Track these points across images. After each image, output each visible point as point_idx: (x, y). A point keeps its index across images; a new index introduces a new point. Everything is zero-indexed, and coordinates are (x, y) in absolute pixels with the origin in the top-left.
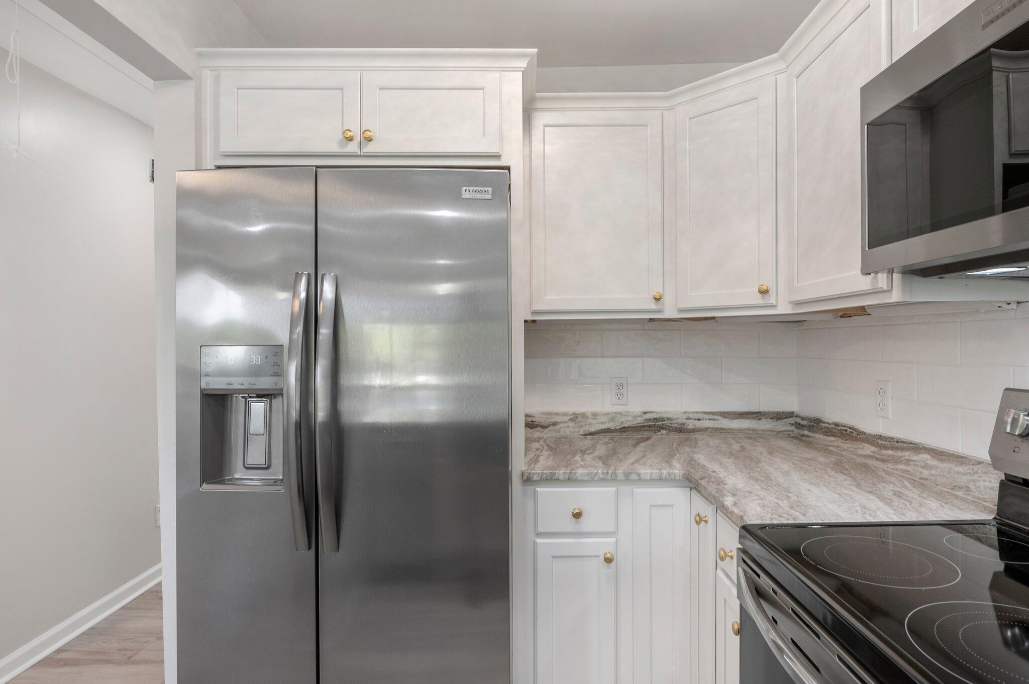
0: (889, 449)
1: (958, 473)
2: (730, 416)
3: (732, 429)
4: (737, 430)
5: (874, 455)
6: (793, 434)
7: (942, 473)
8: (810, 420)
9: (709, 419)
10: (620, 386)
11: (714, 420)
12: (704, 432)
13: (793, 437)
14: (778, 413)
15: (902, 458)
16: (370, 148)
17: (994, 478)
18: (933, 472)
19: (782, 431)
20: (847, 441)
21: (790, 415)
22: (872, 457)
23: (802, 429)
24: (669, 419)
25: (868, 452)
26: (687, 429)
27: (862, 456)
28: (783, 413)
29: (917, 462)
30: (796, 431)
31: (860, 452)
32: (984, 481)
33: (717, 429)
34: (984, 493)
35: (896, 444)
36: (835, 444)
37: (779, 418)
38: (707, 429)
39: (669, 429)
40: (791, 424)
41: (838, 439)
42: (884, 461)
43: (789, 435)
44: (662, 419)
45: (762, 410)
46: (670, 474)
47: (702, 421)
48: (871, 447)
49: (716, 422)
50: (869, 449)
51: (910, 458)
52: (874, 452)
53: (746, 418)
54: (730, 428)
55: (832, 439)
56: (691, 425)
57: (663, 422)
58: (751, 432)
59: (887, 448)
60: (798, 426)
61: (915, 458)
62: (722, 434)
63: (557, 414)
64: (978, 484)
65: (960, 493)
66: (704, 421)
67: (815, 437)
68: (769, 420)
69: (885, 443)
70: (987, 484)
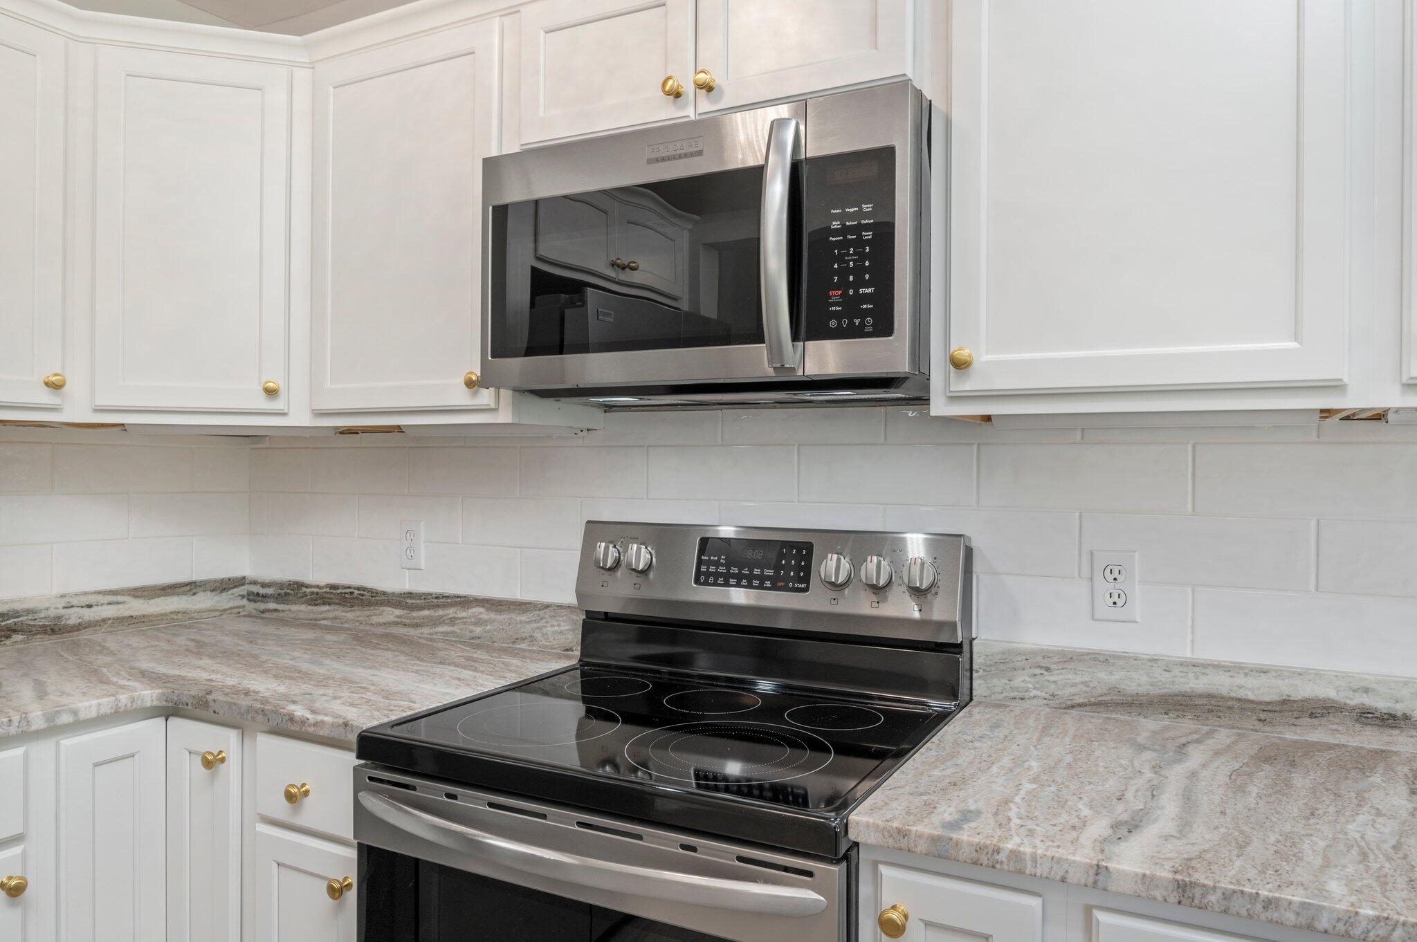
0: (425, 609)
1: (521, 622)
2: (146, 593)
3: (148, 616)
4: (157, 616)
5: (399, 620)
6: (244, 611)
7: (501, 627)
8: (281, 585)
9: (109, 604)
11: (118, 603)
12: (98, 628)
13: (245, 616)
14: (222, 581)
15: (444, 618)
17: (563, 620)
18: (489, 627)
19: (229, 609)
20: (353, 609)
21: (241, 582)
22: (396, 624)
23: (262, 602)
24: (28, 612)
25: (392, 618)
26: (65, 626)
27: (379, 624)
28: (230, 580)
29: (467, 618)
30: (250, 607)
31: (375, 620)
32: (553, 626)
33: (124, 618)
34: (552, 639)
35: (435, 601)
36: (331, 615)
37: (225, 589)
38: (105, 620)
39: (30, 631)
40: (241, 596)
41: (337, 607)
42: (415, 626)
43: (239, 613)
44: (16, 614)
45: (195, 577)
46: (133, 700)
47: (95, 608)
48: (394, 610)
49: (120, 606)
50: (391, 614)
51: (455, 615)
52: (399, 617)
53: (173, 594)
54: (146, 613)
55: (326, 608)
56: (73, 617)
57: (15, 620)
58: (180, 616)
59: (421, 608)
60: (254, 597)
61: (464, 614)
62: (131, 626)
64: (544, 631)
65: (523, 646)
66: (99, 608)
67: (290, 610)
68: (209, 593)
69: (418, 601)
70: (556, 628)
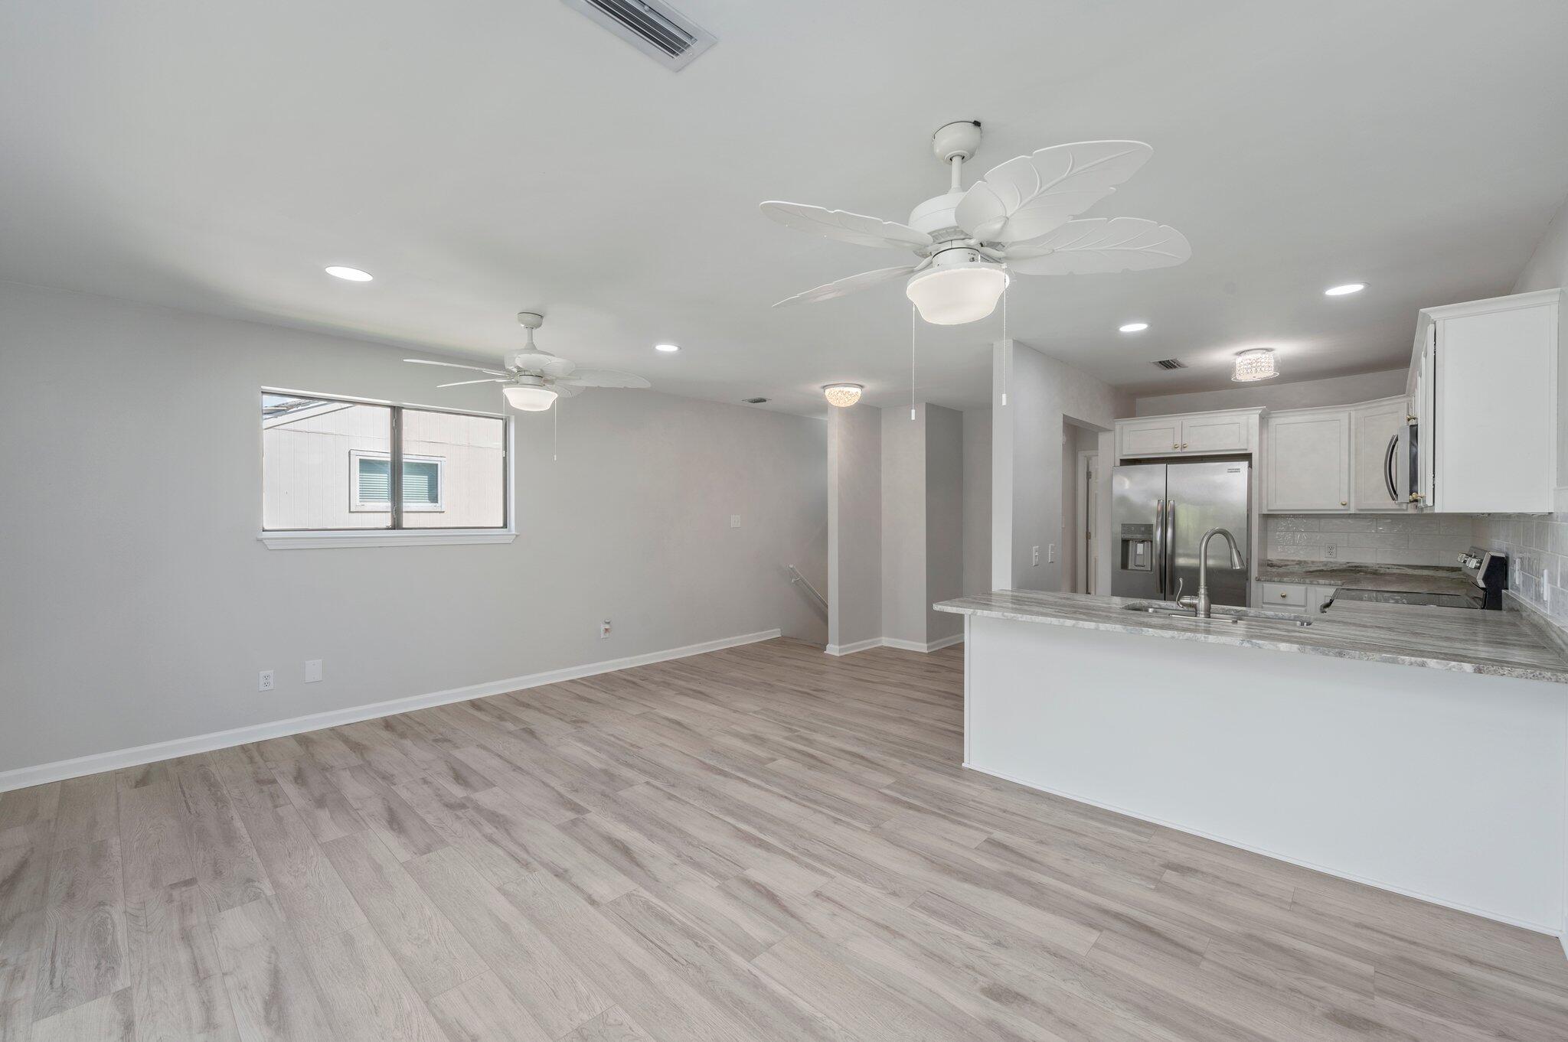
10: (1331, 548)
12: (1391, 575)
16: (1185, 450)
24: (1366, 567)
33: (1404, 574)
38: (1394, 574)
39: (1367, 572)
44: (1362, 567)
47: (1391, 569)
56: (1382, 571)
63: (1288, 561)
66: (1394, 570)
